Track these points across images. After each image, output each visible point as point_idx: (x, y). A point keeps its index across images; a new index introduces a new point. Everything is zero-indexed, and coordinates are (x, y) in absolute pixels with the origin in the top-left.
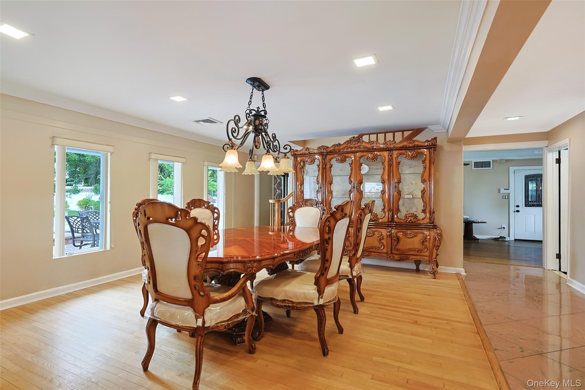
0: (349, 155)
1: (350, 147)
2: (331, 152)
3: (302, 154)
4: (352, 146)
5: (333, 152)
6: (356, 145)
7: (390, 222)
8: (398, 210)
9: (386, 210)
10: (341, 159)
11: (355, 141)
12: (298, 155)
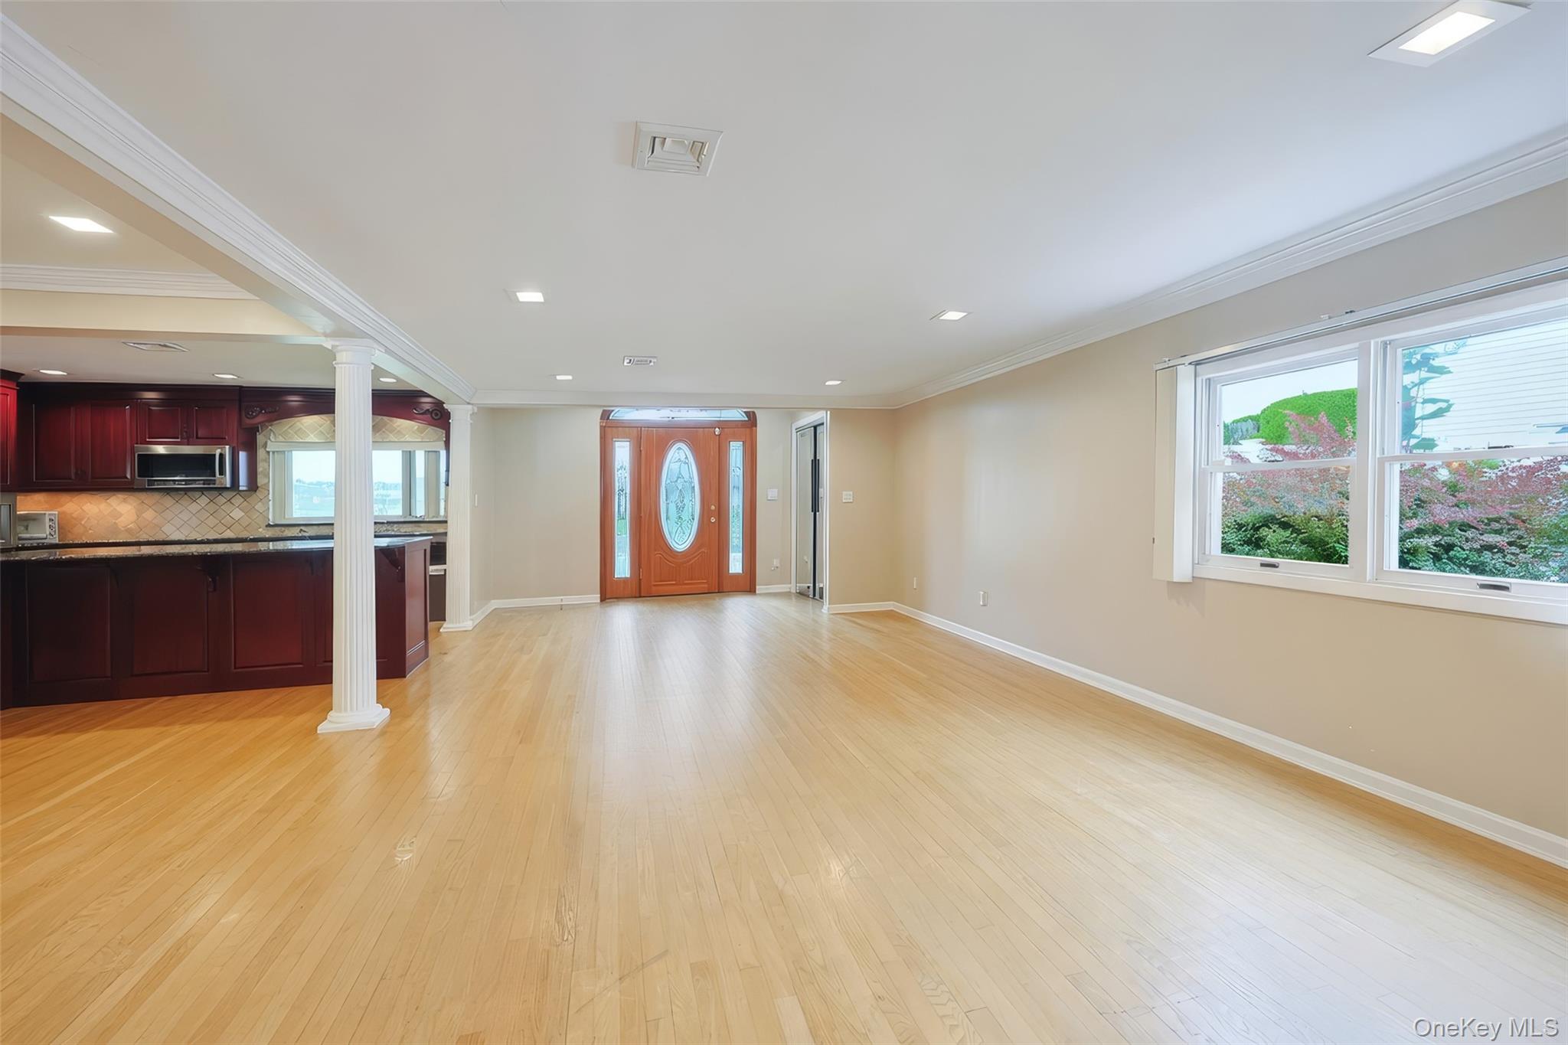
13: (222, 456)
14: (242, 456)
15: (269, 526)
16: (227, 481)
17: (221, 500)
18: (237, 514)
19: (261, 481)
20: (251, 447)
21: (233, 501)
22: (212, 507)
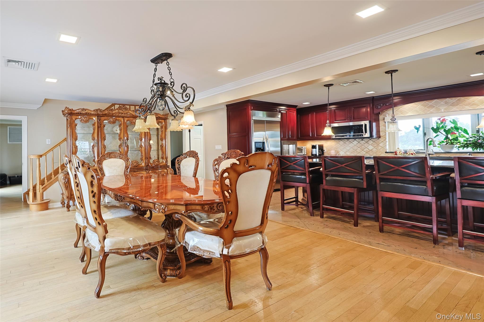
0: (120, 118)
1: (121, 113)
2: (106, 115)
3: (78, 114)
4: (122, 112)
5: (107, 115)
6: (125, 112)
7: (147, 166)
8: (150, 158)
9: (144, 158)
10: (113, 121)
11: (124, 108)
12: (74, 113)
13: (366, 125)
14: (374, 124)
15: (386, 152)
16: (368, 135)
17: (363, 142)
18: (371, 147)
19: (381, 134)
20: (377, 120)
21: (369, 142)
22: (359, 145)
